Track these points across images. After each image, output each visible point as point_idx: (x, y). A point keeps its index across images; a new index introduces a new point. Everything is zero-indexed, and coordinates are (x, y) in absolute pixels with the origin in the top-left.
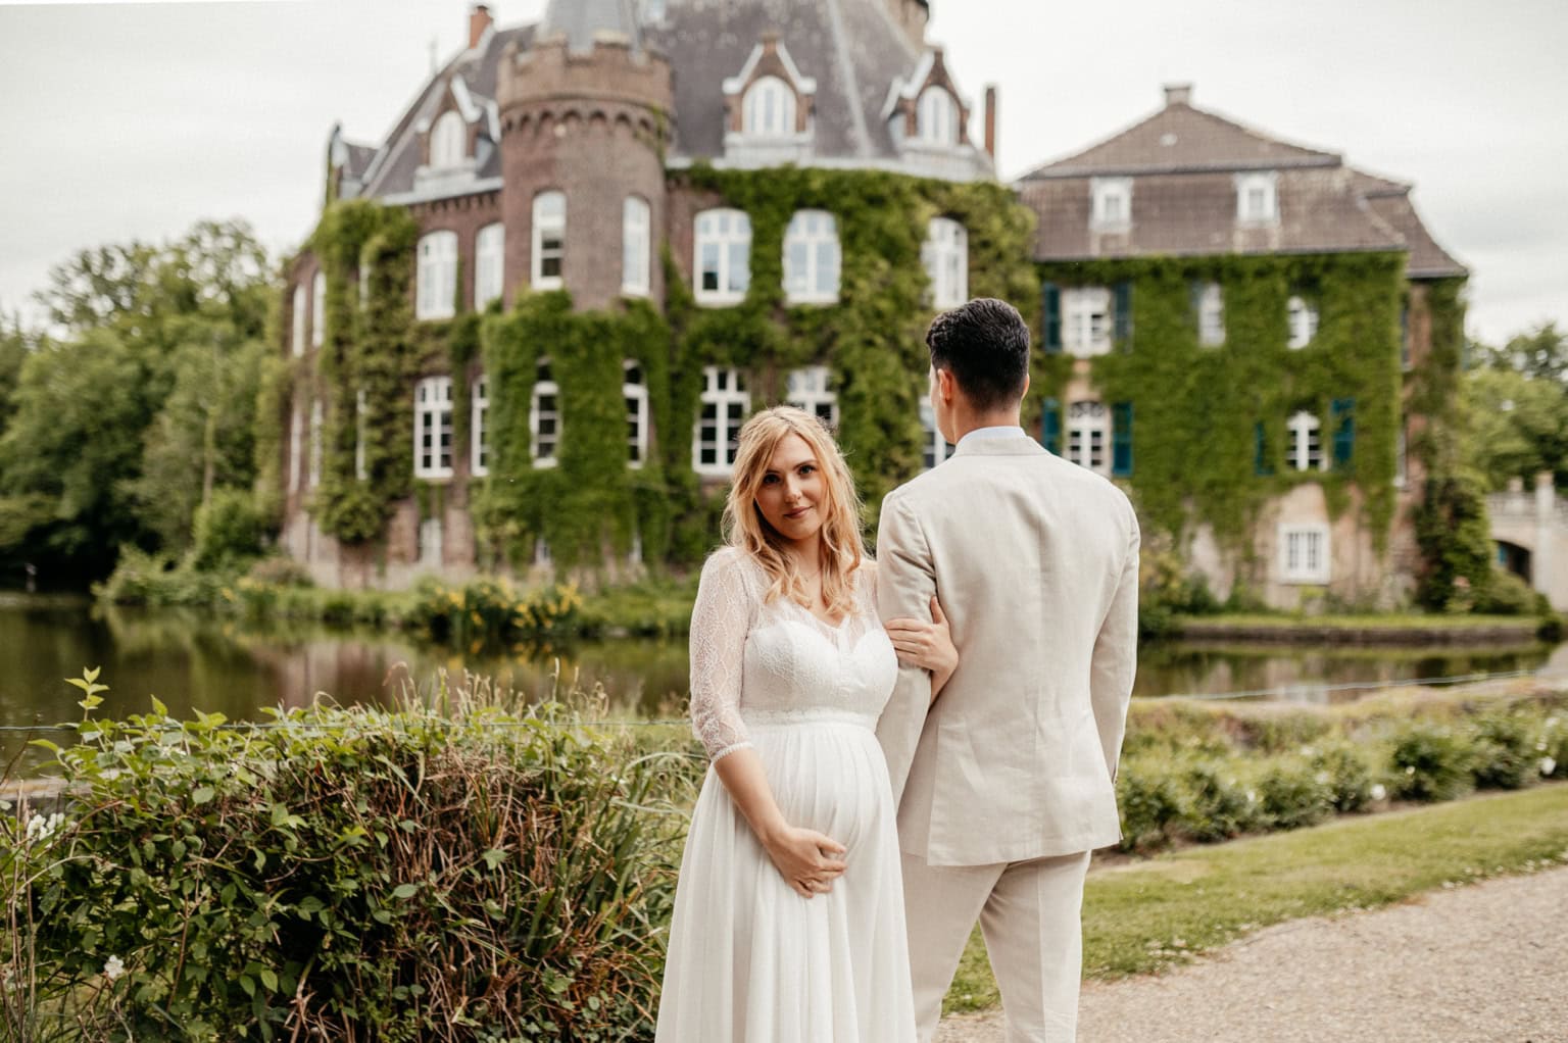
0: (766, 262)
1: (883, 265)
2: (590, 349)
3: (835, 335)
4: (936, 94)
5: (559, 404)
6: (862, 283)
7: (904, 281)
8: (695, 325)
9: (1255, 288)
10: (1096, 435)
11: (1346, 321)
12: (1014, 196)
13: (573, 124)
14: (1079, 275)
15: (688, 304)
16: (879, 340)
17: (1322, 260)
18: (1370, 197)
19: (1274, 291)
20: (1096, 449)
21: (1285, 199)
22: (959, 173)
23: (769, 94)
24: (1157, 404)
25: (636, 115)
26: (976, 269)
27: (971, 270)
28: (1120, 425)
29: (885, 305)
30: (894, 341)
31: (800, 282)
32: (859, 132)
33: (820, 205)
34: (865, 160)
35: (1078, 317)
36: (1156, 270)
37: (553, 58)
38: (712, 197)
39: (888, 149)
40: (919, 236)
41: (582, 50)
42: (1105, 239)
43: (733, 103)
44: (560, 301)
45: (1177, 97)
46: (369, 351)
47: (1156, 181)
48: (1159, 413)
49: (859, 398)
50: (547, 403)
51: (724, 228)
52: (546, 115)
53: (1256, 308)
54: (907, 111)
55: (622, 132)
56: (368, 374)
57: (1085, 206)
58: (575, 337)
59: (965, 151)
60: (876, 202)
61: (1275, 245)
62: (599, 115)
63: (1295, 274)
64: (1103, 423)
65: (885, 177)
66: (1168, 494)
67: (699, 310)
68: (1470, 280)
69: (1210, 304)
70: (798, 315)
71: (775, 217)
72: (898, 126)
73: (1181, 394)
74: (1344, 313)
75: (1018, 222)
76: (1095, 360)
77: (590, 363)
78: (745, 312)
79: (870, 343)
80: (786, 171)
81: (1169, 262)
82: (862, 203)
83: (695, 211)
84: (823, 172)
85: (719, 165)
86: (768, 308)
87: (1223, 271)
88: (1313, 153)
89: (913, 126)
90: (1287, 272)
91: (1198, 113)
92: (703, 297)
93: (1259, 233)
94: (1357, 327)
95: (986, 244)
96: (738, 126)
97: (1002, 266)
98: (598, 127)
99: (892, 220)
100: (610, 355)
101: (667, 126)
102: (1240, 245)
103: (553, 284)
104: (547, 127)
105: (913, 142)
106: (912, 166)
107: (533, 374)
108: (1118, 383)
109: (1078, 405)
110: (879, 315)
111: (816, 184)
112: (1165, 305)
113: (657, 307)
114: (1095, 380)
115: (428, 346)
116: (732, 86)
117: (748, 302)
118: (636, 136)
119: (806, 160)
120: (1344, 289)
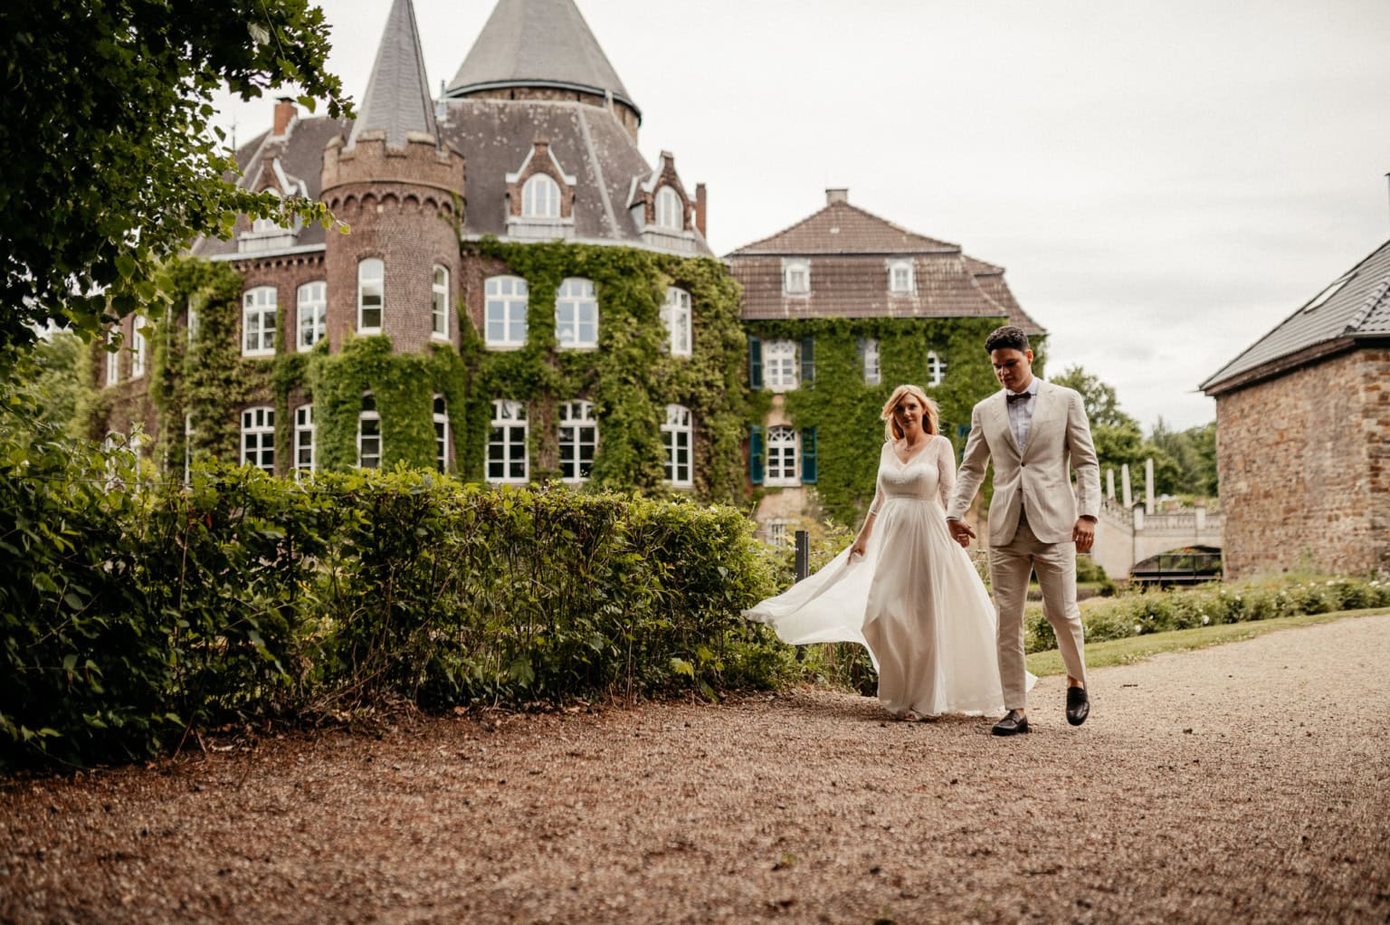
0: (541, 318)
1: (634, 321)
2: (406, 383)
3: (597, 374)
4: (666, 190)
5: (380, 427)
6: (618, 335)
7: (648, 332)
8: (486, 366)
9: (903, 343)
10: (789, 452)
11: (967, 368)
12: (725, 269)
13: (391, 204)
14: (774, 331)
15: (480, 349)
16: (631, 378)
17: (950, 322)
18: (977, 276)
19: (917, 346)
20: (789, 462)
21: (920, 278)
22: (684, 250)
23: (541, 186)
24: (834, 429)
25: (441, 199)
26: (699, 325)
27: (695, 325)
28: (808, 445)
29: (635, 352)
30: (643, 380)
31: (567, 333)
32: (610, 218)
33: (584, 275)
34: (616, 240)
35: (774, 362)
36: (832, 329)
37: (374, 151)
38: (498, 266)
39: (632, 232)
40: (658, 299)
41: (396, 145)
42: (793, 303)
43: (512, 192)
44: (382, 345)
45: (837, 197)
46: (199, 384)
47: (828, 261)
48: (836, 435)
49: (618, 423)
50: (369, 427)
51: (507, 290)
52: (368, 196)
53: (903, 358)
54: (646, 202)
55: (430, 211)
56: (198, 402)
57: (778, 279)
58: (396, 374)
59: (689, 234)
60: (627, 272)
61: (916, 312)
62: (413, 198)
63: (931, 334)
64: (795, 444)
65: (633, 253)
66: (844, 497)
67: (489, 354)
68: (1048, 339)
69: (871, 356)
70: (568, 359)
71: (549, 283)
72: (639, 213)
73: (853, 420)
74: (966, 362)
75: (730, 289)
76: (788, 395)
77: (407, 394)
78: (526, 355)
79: (626, 382)
80: (556, 246)
81: (841, 321)
82: (615, 272)
83: (484, 276)
84: (586, 248)
85: (503, 239)
86: (544, 353)
87: (879, 330)
88: (939, 244)
89: (651, 215)
90: (925, 331)
91: (854, 209)
92: (491, 343)
93: (904, 302)
94: (975, 372)
95: (707, 306)
96: (517, 210)
97: (719, 324)
98: (411, 207)
99: (640, 287)
100: (422, 389)
101: (462, 208)
102: (892, 311)
103: (375, 331)
104: (370, 206)
105: (650, 227)
106: (652, 246)
107: (359, 404)
108: (805, 413)
109: (776, 428)
110: (632, 359)
111: (581, 258)
112: (838, 354)
113: (456, 351)
114: (788, 410)
115: (254, 380)
116: (512, 178)
117: (528, 348)
118: (440, 215)
119: (571, 239)
120: (965, 344)
